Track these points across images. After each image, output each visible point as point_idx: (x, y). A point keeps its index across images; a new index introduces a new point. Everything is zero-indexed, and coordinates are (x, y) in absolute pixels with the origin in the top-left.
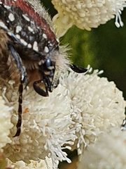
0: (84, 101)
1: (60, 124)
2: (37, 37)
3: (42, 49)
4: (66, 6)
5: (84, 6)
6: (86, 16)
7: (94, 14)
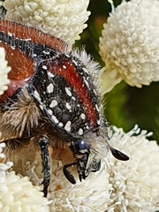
0: (130, 168)
1: (96, 201)
2: (73, 116)
3: (74, 130)
4: (115, 59)
5: (136, 60)
6: (137, 72)
7: (147, 70)
